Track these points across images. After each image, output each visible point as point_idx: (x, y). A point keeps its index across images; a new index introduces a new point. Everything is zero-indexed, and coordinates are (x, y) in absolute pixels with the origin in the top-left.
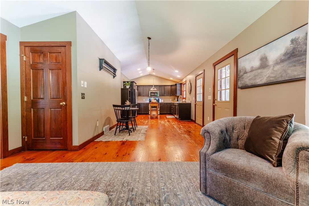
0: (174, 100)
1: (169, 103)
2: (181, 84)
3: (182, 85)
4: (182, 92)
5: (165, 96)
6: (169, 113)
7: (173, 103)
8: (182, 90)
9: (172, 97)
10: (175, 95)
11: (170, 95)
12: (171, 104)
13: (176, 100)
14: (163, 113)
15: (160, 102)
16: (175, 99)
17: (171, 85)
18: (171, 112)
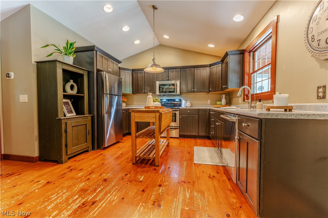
0: (218, 103)
1: (205, 110)
2: (242, 53)
3: (247, 54)
4: (246, 77)
5: (194, 92)
6: (203, 134)
7: (214, 111)
8: (247, 70)
9: (213, 95)
10: (222, 89)
11: (207, 90)
12: (209, 114)
13: (224, 101)
14: (188, 134)
15: (183, 106)
16: (221, 101)
17: (211, 65)
18: (209, 133)
